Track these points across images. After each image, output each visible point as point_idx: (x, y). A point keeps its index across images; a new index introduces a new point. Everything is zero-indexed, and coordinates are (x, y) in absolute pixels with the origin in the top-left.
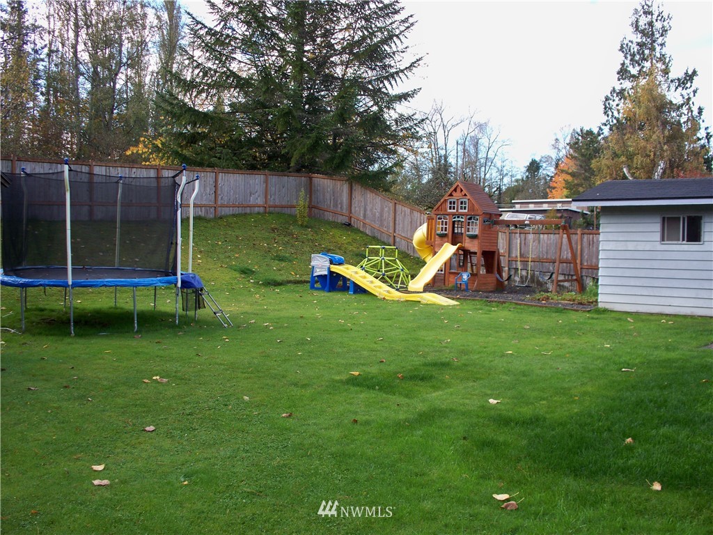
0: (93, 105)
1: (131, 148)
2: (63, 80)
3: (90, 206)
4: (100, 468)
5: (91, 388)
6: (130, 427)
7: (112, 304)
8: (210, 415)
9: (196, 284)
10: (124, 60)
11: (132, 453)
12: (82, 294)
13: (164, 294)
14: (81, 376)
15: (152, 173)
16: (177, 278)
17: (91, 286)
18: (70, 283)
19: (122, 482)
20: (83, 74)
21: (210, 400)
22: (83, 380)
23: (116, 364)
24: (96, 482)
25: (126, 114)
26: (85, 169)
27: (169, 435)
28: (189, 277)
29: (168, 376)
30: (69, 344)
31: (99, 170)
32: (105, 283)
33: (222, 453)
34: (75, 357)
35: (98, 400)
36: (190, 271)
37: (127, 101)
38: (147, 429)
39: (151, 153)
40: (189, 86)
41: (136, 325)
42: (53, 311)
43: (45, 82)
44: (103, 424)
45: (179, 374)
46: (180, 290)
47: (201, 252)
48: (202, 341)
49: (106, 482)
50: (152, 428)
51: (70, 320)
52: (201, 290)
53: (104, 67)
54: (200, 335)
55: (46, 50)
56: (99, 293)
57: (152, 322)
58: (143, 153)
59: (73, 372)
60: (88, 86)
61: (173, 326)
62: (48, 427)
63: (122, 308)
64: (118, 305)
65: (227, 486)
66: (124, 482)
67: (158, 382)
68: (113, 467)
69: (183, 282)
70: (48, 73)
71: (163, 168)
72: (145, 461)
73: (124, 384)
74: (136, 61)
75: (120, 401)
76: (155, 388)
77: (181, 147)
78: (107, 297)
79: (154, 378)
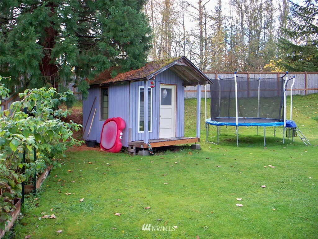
0: (250, 47)
1: (266, 65)
2: (237, 38)
3: (248, 91)
4: (240, 199)
5: (242, 168)
6: (255, 185)
7: (256, 134)
8: (291, 183)
9: (293, 125)
10: (263, 26)
11: (254, 195)
12: (244, 129)
13: (280, 130)
14: (238, 163)
15: (275, 76)
16: (284, 123)
17: (248, 125)
18: (237, 124)
19: (247, 206)
20: (245, 34)
21: (293, 177)
22: (239, 164)
23: (254, 159)
24: (237, 205)
25: (264, 50)
26: (245, 76)
27: (271, 190)
28: (290, 122)
29: (275, 165)
30: (236, 150)
31: (252, 76)
32: (252, 124)
33: (293, 200)
34: (237, 155)
35: (244, 173)
36: (291, 120)
37: (265, 44)
38: (262, 186)
39: (276, 66)
40: (292, 34)
41: (265, 143)
42: (231, 136)
43: (230, 39)
44: (244, 183)
45: (280, 165)
46: (285, 128)
47: (298, 111)
48: (294, 151)
49: (241, 205)
50: (264, 186)
51: (237, 140)
52: (295, 128)
53: (255, 30)
54: (293, 148)
55: (230, 26)
56: (251, 129)
57: (272, 142)
58: (272, 67)
59: (235, 161)
60: (248, 39)
61: (282, 144)
62: (222, 182)
63: (260, 136)
64: (258, 134)
65: (292, 214)
66: (248, 206)
67: (271, 168)
68: (245, 200)
69: (286, 124)
70: (231, 35)
71: (280, 73)
72: (259, 199)
73: (256, 167)
74: (269, 26)
75: (253, 174)
76: (269, 170)
77: (289, 63)
78: (254, 131)
79: (269, 166)
